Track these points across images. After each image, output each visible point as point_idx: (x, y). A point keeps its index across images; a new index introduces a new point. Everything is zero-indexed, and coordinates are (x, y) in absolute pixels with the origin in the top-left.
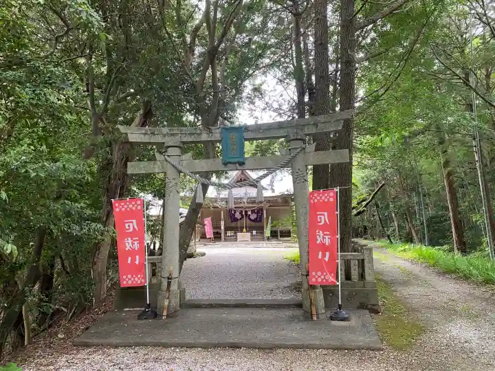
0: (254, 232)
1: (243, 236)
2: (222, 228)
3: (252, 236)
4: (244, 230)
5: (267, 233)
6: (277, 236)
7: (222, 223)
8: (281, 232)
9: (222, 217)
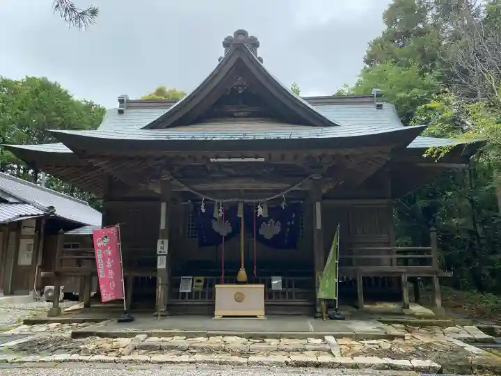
0: (276, 282)
1: (239, 298)
2: (162, 264)
3: (269, 294)
4: (242, 274)
5: (327, 287)
6: (355, 296)
7: (162, 247)
8: (367, 281)
9: (163, 226)
